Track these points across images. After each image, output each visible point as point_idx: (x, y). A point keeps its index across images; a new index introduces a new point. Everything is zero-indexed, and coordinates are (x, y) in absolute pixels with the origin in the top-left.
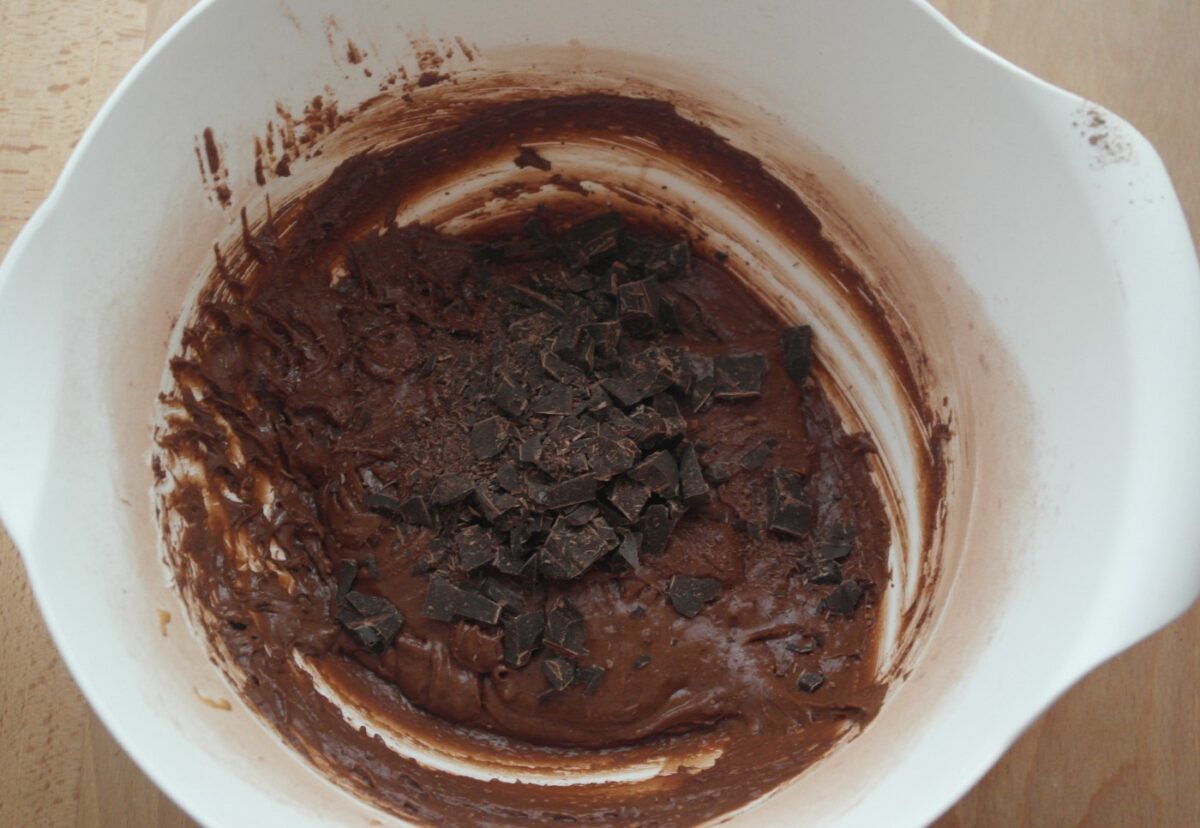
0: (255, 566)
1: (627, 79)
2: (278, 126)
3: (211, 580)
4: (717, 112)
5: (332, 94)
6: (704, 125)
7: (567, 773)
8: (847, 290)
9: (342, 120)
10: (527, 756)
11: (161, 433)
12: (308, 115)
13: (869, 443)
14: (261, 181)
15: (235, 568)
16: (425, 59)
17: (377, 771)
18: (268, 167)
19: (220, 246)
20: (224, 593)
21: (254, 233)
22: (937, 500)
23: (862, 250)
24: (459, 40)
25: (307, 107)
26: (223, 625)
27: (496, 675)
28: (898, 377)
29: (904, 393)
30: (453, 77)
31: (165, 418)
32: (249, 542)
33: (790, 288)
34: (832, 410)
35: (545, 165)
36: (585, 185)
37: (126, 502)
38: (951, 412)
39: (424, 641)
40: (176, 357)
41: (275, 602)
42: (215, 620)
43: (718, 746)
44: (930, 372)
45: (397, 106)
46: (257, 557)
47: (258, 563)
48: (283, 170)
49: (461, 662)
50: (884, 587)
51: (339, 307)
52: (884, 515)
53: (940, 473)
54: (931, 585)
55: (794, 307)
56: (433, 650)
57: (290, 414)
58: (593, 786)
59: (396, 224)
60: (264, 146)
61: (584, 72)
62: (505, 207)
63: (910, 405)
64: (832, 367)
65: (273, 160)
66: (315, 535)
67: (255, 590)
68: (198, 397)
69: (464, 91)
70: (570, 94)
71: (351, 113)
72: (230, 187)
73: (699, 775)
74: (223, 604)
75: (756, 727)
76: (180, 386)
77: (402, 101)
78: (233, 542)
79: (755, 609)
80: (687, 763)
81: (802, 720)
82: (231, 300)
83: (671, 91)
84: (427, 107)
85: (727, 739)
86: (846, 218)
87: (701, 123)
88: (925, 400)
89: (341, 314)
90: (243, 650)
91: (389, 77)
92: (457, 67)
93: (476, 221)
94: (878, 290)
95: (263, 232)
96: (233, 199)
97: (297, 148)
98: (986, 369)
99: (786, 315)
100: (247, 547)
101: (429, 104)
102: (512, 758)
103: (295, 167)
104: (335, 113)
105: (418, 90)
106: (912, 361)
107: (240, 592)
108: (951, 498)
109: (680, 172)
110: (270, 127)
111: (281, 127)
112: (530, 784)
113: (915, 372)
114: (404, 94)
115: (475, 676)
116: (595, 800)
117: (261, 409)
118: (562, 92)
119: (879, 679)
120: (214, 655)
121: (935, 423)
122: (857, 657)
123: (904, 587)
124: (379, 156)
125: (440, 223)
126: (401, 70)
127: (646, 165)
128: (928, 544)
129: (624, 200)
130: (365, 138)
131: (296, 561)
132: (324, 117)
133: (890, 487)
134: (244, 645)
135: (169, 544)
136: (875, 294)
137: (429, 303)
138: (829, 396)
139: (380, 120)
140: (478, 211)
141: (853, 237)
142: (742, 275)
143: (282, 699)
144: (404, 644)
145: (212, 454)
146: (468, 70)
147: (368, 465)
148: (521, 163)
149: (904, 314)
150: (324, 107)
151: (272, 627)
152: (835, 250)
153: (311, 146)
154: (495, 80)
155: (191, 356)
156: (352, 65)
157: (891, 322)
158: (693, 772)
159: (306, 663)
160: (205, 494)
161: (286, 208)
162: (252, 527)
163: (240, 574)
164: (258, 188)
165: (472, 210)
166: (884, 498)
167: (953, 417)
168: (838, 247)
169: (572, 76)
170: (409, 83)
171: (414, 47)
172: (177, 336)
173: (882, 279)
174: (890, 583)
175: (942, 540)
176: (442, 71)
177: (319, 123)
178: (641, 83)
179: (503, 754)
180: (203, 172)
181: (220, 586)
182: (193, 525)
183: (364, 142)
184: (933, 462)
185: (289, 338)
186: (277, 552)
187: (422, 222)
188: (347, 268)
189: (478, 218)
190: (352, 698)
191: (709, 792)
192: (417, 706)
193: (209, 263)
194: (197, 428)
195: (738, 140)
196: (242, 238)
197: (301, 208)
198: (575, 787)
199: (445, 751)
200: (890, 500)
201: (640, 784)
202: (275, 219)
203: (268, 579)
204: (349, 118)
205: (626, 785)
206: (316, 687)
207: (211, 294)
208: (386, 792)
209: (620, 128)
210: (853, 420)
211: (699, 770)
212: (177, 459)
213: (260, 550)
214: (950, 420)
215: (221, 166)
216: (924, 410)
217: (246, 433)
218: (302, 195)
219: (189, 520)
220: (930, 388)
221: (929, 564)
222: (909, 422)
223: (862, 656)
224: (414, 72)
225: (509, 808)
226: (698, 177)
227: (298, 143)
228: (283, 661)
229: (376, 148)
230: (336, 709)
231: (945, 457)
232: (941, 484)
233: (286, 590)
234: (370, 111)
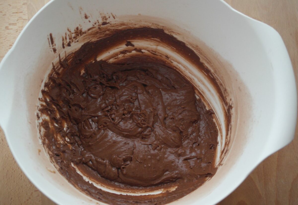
0: (62, 142)
1: (152, 23)
2: (68, 34)
3: (51, 144)
4: (174, 31)
5: (81, 26)
6: (171, 35)
7: (139, 193)
8: (206, 75)
9: (83, 33)
10: (129, 189)
11: (39, 108)
12: (75, 31)
13: (213, 112)
14: (64, 47)
15: (57, 142)
16: (103, 18)
17: (91, 191)
18: (65, 44)
19: (54, 63)
20: (54, 147)
21: (62, 60)
22: (229, 123)
23: (210, 64)
24: (112, 14)
25: (75, 30)
26: (54, 155)
27: (122, 168)
28: (219, 95)
29: (221, 99)
30: (110, 23)
31: (40, 104)
32: (60, 136)
33: (193, 75)
34: (203, 104)
35: (133, 46)
36: (143, 51)
37: (30, 123)
38: (232, 102)
39: (104, 160)
40: (43, 90)
41: (67, 151)
42: (52, 154)
43: (176, 186)
44: (227, 93)
45: (96, 30)
46: (62, 140)
47: (63, 141)
48: (69, 45)
49: (113, 165)
50: (217, 146)
51: (83, 80)
52: (217, 129)
53: (230, 117)
54: (228, 144)
55: (194, 79)
56: (106, 162)
57: (71, 105)
58: (145, 196)
59: (97, 60)
60: (64, 38)
61: (142, 22)
62: (123, 56)
63: (222, 102)
64: (203, 94)
65: (67, 42)
66: (77, 135)
67: (62, 148)
68: (48, 100)
69: (113, 27)
70: (138, 27)
71: (86, 31)
72: (56, 49)
73: (171, 192)
74: (54, 150)
75: (186, 181)
76: (44, 97)
77: (98, 29)
78: (56, 136)
79: (185, 152)
80: (169, 190)
81: (197, 178)
82: (56, 77)
83: (163, 26)
84: (104, 31)
85: (179, 184)
86: (206, 56)
87: (171, 34)
88: (226, 100)
89: (83, 82)
90: (59, 161)
91: (95, 23)
92: (111, 20)
93: (116, 60)
94: (214, 74)
95: (64, 60)
96: (57, 51)
97: (72, 39)
98: (240, 90)
99: (192, 82)
100: (60, 138)
101: (105, 30)
102: (125, 189)
103: (72, 44)
104: (82, 31)
105: (102, 26)
106: (222, 90)
107: (58, 148)
108: (233, 123)
109: (166, 47)
110: (66, 34)
111: (69, 34)
112: (130, 195)
113: (223, 93)
114: (98, 27)
115: (116, 168)
116: (146, 199)
117: (64, 104)
118: (137, 27)
119: (216, 167)
120: (51, 161)
121: (228, 105)
122: (210, 163)
123: (221, 145)
124: (93, 43)
125: (107, 60)
126: (98, 21)
127: (157, 45)
128: (227, 134)
129: (152, 54)
130: (89, 38)
131: (72, 141)
132: (79, 32)
133: (218, 122)
134: (59, 160)
135: (40, 134)
136: (213, 75)
137: (105, 80)
138: (203, 101)
139: (93, 33)
140: (117, 57)
141: (208, 61)
142: (181, 72)
143: (68, 173)
144: (99, 161)
145: (51, 114)
146: (114, 21)
147: (90, 118)
148: (127, 45)
149: (220, 79)
150: (79, 30)
151: (66, 157)
152: (203, 65)
153: (76, 39)
154: (120, 24)
155: (47, 90)
156: (86, 19)
157: (217, 81)
158: (170, 192)
159: (74, 166)
160: (50, 124)
161: (69, 55)
162: (61, 133)
163: (58, 144)
164: (63, 49)
165: (115, 57)
166: (216, 125)
167: (233, 103)
168: (204, 64)
169: (139, 23)
170: (100, 24)
171: (101, 15)
172: (43, 85)
173: (215, 71)
174: (218, 145)
175: (231, 133)
176: (108, 21)
177: (77, 34)
178: (156, 24)
179: (123, 188)
180: (50, 44)
181: (53, 146)
182: (47, 131)
183: (89, 39)
184: (228, 115)
185: (71, 88)
186: (67, 139)
187: (103, 60)
188: (85, 71)
189: (117, 59)
190: (86, 175)
191: (174, 195)
192: (101, 176)
193: (51, 67)
194: (48, 107)
195: (179, 38)
196: (59, 62)
197: (73, 55)
198: (141, 196)
199: (109, 187)
200: (218, 125)
201: (157, 195)
202: (67, 57)
203: (65, 145)
204: (85, 33)
205: (154, 195)
206: (77, 171)
207: (51, 75)
208: (94, 195)
209: (151, 36)
210: (209, 106)
211: (172, 191)
212: (43, 115)
213: (63, 138)
214: (232, 104)
215: (54, 43)
216: (226, 102)
217: (60, 110)
218: (74, 52)
219: (46, 129)
220: (227, 97)
221: (228, 139)
222: (222, 106)
223: (211, 162)
224: (101, 21)
225: (124, 200)
226: (170, 48)
227: (73, 38)
228: (69, 165)
229: (91, 41)
230: (82, 177)
231: (231, 113)
232: (230, 120)
233: (70, 148)
234: (90, 31)
